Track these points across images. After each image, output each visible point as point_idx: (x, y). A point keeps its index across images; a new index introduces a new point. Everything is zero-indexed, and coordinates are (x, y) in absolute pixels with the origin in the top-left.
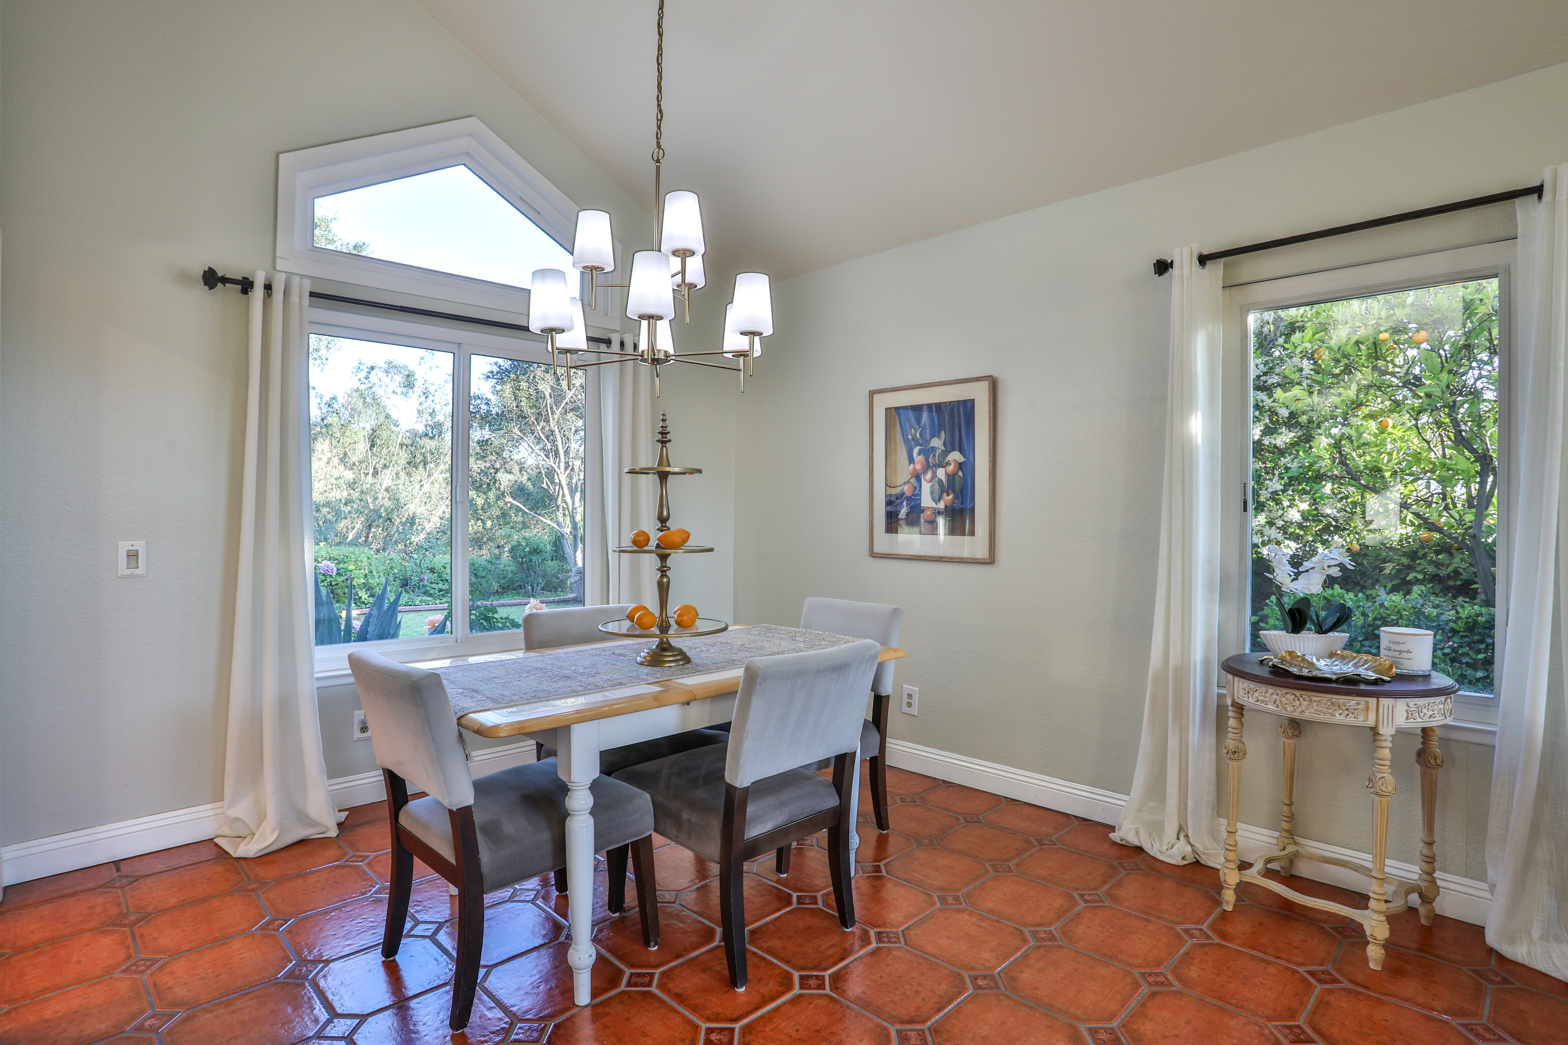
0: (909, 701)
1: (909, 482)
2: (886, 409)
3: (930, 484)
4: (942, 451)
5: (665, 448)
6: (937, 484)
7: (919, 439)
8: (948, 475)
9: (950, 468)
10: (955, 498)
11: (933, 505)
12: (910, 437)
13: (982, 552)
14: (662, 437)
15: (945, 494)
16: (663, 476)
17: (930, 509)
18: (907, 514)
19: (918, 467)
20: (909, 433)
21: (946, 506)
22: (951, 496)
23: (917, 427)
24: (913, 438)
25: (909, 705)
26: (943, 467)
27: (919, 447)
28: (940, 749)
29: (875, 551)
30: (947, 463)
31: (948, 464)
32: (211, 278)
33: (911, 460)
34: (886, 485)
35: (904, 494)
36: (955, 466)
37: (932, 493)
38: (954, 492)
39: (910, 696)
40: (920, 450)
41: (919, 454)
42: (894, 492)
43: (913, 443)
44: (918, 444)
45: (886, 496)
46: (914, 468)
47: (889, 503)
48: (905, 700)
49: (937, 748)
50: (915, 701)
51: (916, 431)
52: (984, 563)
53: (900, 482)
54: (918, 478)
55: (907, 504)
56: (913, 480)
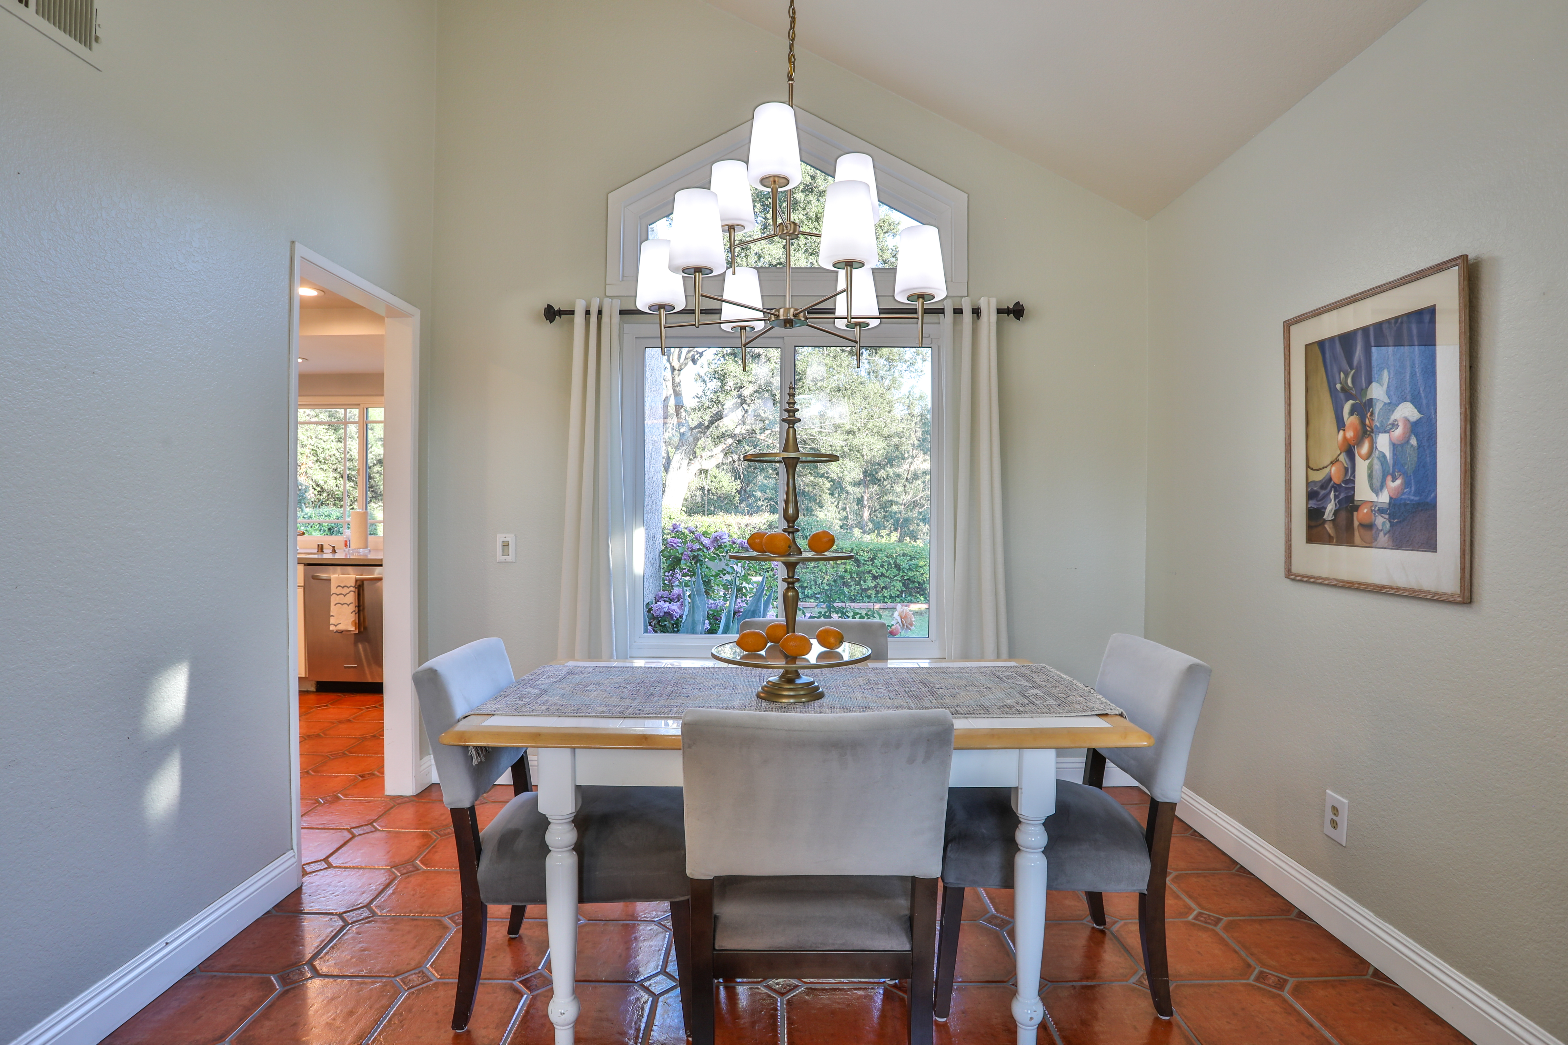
0: (1335, 818)
1: (1337, 460)
2: (1306, 346)
3: (1368, 462)
4: (1385, 404)
5: (791, 430)
6: (1376, 461)
7: (1351, 389)
8: (1394, 446)
9: (1398, 432)
10: (1407, 484)
11: (1373, 497)
12: (1338, 386)
13: (1450, 584)
14: (789, 416)
15: (1389, 478)
16: (791, 465)
17: (1370, 505)
18: (1336, 513)
19: (1350, 434)
20: (1338, 381)
21: (1391, 498)
22: (1398, 482)
23: (1347, 368)
24: (1343, 389)
25: (1334, 824)
26: (1385, 432)
27: (1351, 402)
28: (1378, 914)
29: (1294, 570)
30: (1393, 425)
31: (1395, 425)
32: (551, 314)
33: (1341, 425)
34: (1308, 466)
35: (1330, 479)
36: (1405, 426)
37: (1370, 476)
38: (1404, 474)
39: (1335, 810)
40: (1353, 406)
41: (1351, 413)
42: (1319, 476)
43: (1342, 396)
44: (1349, 396)
45: (1308, 484)
46: (1345, 437)
47: (1311, 495)
48: (1329, 815)
49: (1373, 912)
50: (1343, 819)
51: (1346, 375)
52: (1449, 602)
53: (1327, 461)
54: (1350, 453)
55: (1336, 497)
56: (1343, 458)
